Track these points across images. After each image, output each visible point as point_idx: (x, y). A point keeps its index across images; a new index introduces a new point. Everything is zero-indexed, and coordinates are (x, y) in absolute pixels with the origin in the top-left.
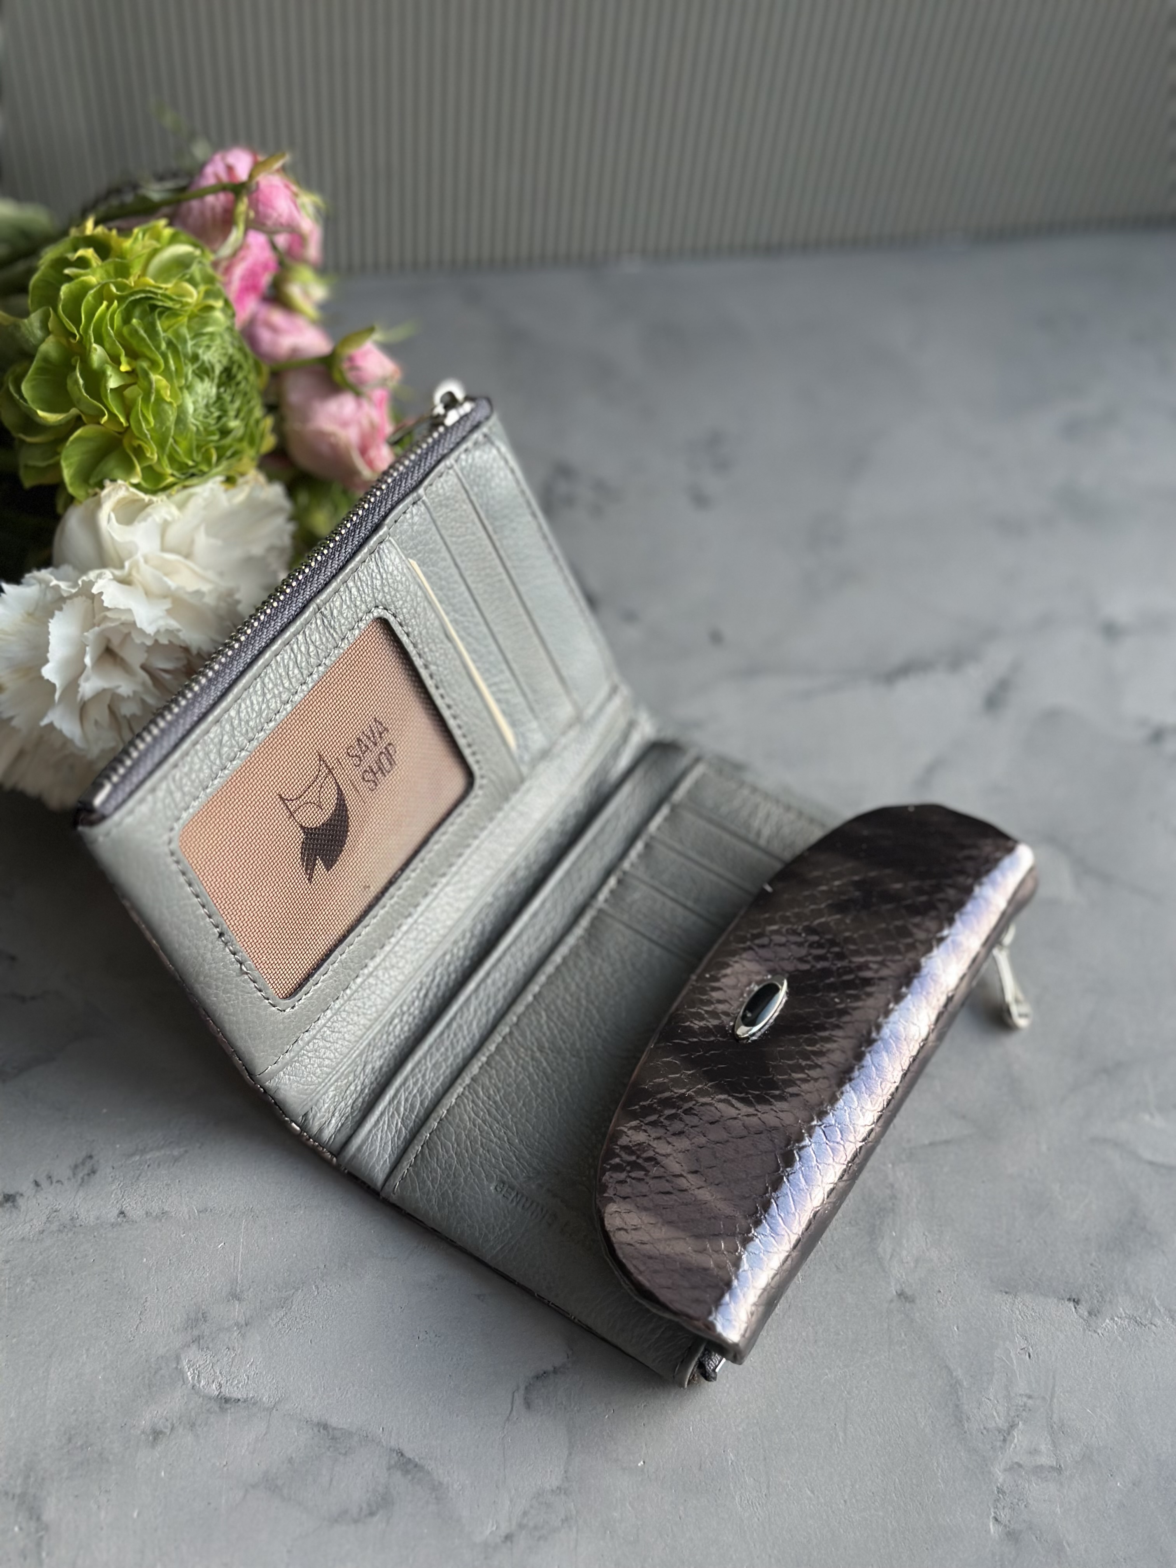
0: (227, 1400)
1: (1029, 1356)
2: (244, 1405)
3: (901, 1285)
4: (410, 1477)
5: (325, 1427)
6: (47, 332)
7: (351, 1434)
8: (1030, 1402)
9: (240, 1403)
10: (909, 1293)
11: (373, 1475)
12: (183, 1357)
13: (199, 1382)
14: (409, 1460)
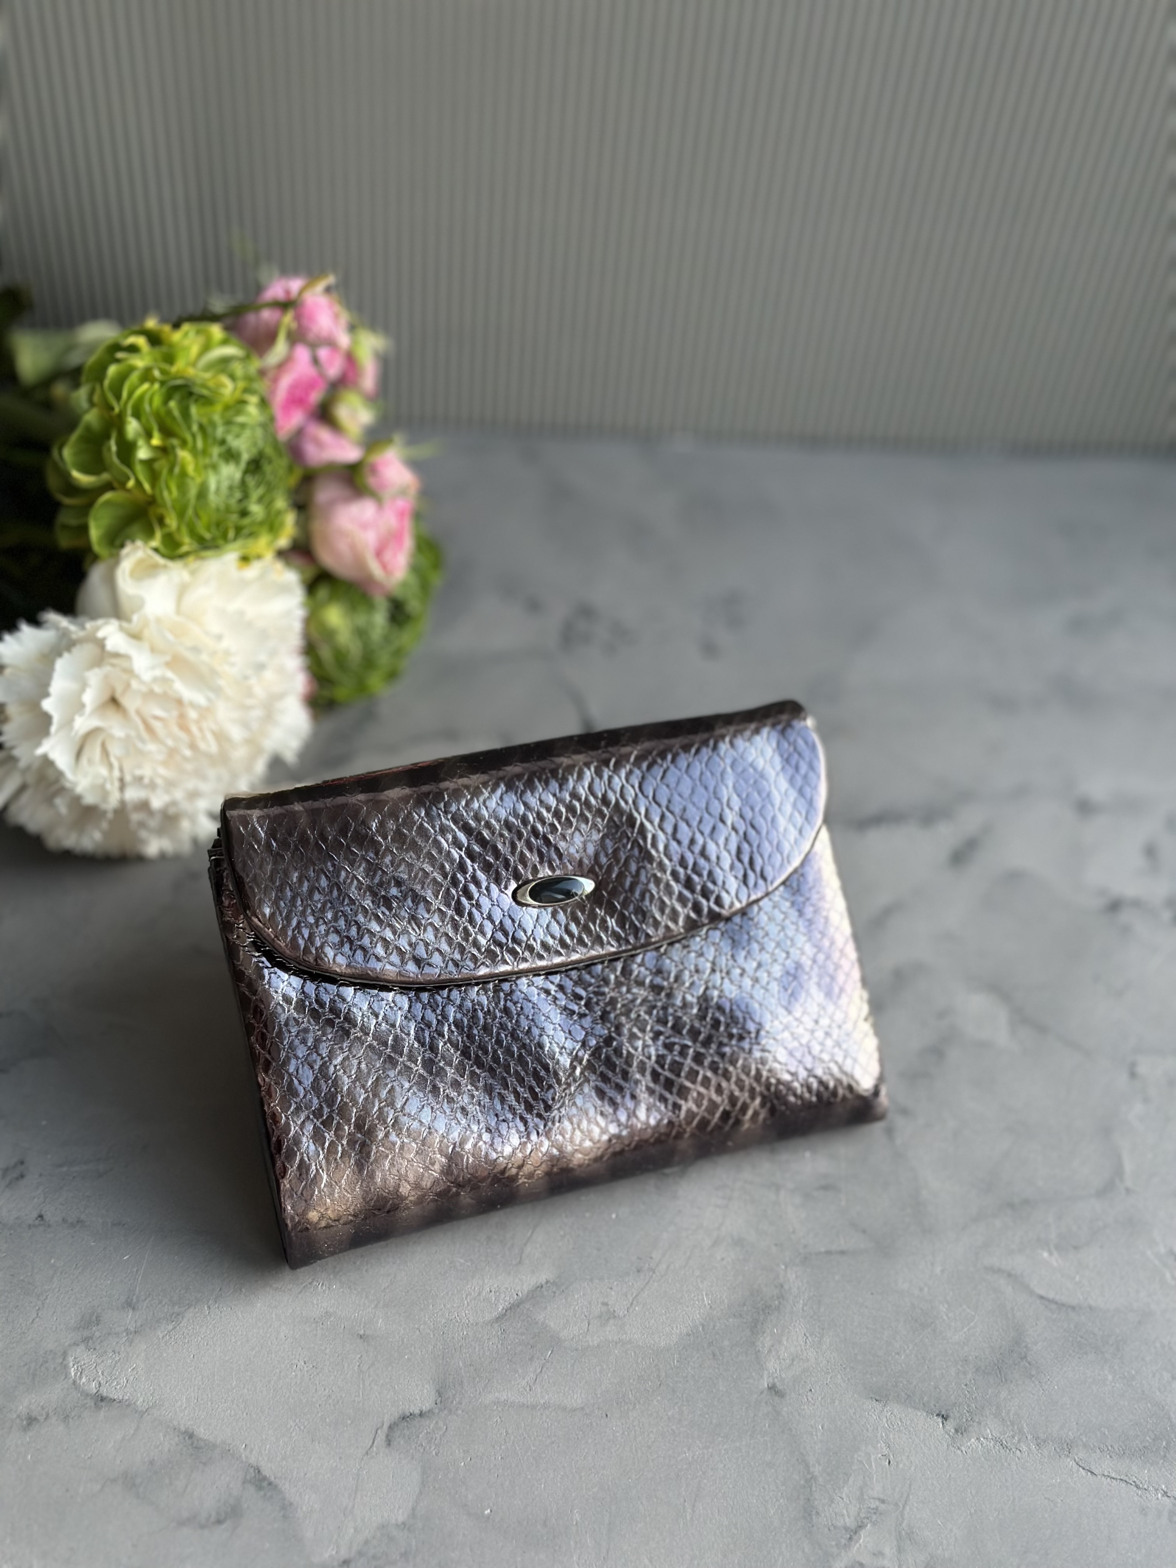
0: (103, 1399)
1: (889, 1462)
2: (118, 1405)
3: (773, 1379)
4: (262, 1493)
5: (191, 1436)
6: (92, 404)
7: (214, 1446)
8: (882, 1507)
9: (115, 1402)
10: (779, 1386)
11: (228, 1485)
12: (70, 1353)
13: (81, 1378)
14: (265, 1478)
